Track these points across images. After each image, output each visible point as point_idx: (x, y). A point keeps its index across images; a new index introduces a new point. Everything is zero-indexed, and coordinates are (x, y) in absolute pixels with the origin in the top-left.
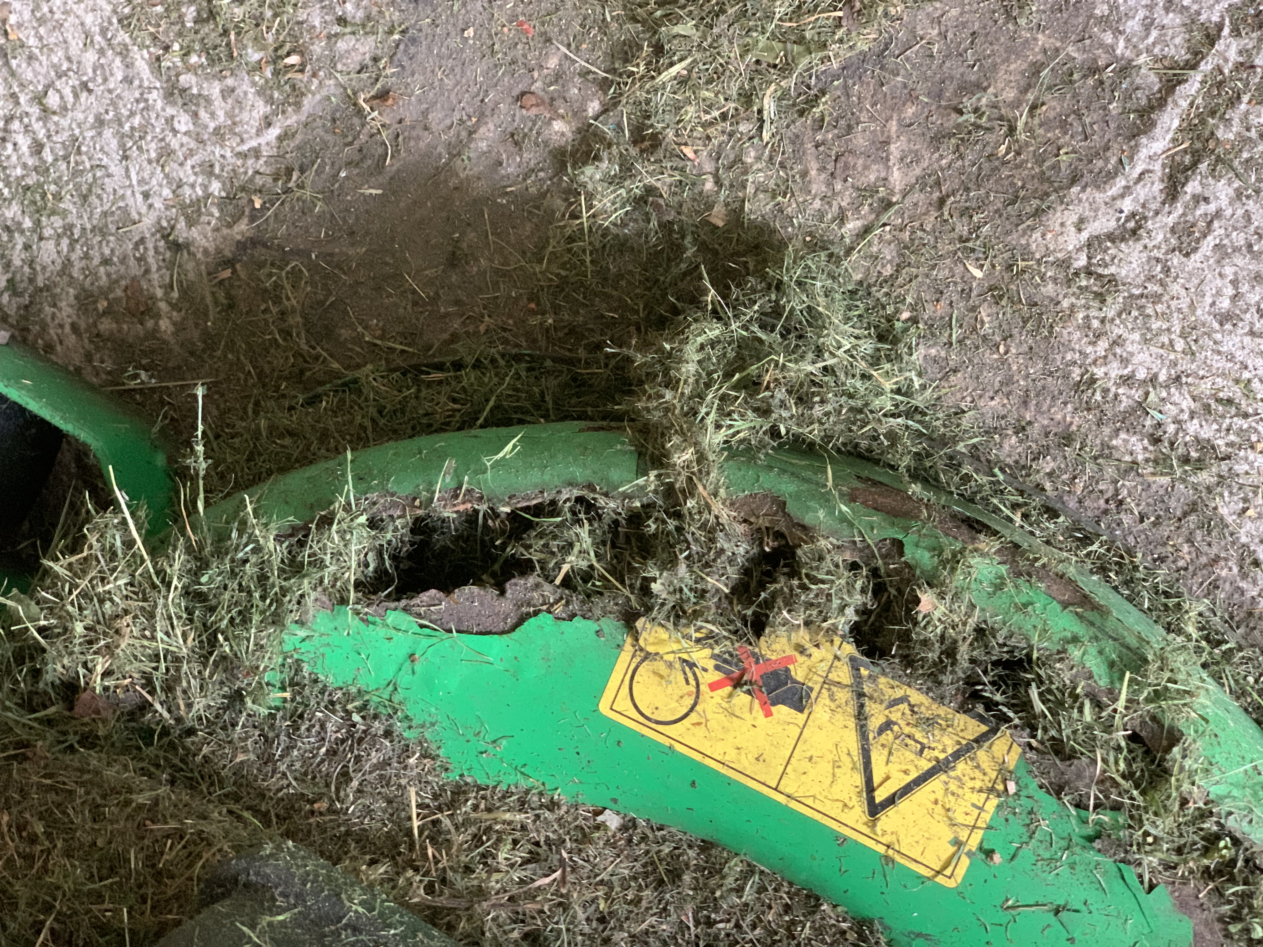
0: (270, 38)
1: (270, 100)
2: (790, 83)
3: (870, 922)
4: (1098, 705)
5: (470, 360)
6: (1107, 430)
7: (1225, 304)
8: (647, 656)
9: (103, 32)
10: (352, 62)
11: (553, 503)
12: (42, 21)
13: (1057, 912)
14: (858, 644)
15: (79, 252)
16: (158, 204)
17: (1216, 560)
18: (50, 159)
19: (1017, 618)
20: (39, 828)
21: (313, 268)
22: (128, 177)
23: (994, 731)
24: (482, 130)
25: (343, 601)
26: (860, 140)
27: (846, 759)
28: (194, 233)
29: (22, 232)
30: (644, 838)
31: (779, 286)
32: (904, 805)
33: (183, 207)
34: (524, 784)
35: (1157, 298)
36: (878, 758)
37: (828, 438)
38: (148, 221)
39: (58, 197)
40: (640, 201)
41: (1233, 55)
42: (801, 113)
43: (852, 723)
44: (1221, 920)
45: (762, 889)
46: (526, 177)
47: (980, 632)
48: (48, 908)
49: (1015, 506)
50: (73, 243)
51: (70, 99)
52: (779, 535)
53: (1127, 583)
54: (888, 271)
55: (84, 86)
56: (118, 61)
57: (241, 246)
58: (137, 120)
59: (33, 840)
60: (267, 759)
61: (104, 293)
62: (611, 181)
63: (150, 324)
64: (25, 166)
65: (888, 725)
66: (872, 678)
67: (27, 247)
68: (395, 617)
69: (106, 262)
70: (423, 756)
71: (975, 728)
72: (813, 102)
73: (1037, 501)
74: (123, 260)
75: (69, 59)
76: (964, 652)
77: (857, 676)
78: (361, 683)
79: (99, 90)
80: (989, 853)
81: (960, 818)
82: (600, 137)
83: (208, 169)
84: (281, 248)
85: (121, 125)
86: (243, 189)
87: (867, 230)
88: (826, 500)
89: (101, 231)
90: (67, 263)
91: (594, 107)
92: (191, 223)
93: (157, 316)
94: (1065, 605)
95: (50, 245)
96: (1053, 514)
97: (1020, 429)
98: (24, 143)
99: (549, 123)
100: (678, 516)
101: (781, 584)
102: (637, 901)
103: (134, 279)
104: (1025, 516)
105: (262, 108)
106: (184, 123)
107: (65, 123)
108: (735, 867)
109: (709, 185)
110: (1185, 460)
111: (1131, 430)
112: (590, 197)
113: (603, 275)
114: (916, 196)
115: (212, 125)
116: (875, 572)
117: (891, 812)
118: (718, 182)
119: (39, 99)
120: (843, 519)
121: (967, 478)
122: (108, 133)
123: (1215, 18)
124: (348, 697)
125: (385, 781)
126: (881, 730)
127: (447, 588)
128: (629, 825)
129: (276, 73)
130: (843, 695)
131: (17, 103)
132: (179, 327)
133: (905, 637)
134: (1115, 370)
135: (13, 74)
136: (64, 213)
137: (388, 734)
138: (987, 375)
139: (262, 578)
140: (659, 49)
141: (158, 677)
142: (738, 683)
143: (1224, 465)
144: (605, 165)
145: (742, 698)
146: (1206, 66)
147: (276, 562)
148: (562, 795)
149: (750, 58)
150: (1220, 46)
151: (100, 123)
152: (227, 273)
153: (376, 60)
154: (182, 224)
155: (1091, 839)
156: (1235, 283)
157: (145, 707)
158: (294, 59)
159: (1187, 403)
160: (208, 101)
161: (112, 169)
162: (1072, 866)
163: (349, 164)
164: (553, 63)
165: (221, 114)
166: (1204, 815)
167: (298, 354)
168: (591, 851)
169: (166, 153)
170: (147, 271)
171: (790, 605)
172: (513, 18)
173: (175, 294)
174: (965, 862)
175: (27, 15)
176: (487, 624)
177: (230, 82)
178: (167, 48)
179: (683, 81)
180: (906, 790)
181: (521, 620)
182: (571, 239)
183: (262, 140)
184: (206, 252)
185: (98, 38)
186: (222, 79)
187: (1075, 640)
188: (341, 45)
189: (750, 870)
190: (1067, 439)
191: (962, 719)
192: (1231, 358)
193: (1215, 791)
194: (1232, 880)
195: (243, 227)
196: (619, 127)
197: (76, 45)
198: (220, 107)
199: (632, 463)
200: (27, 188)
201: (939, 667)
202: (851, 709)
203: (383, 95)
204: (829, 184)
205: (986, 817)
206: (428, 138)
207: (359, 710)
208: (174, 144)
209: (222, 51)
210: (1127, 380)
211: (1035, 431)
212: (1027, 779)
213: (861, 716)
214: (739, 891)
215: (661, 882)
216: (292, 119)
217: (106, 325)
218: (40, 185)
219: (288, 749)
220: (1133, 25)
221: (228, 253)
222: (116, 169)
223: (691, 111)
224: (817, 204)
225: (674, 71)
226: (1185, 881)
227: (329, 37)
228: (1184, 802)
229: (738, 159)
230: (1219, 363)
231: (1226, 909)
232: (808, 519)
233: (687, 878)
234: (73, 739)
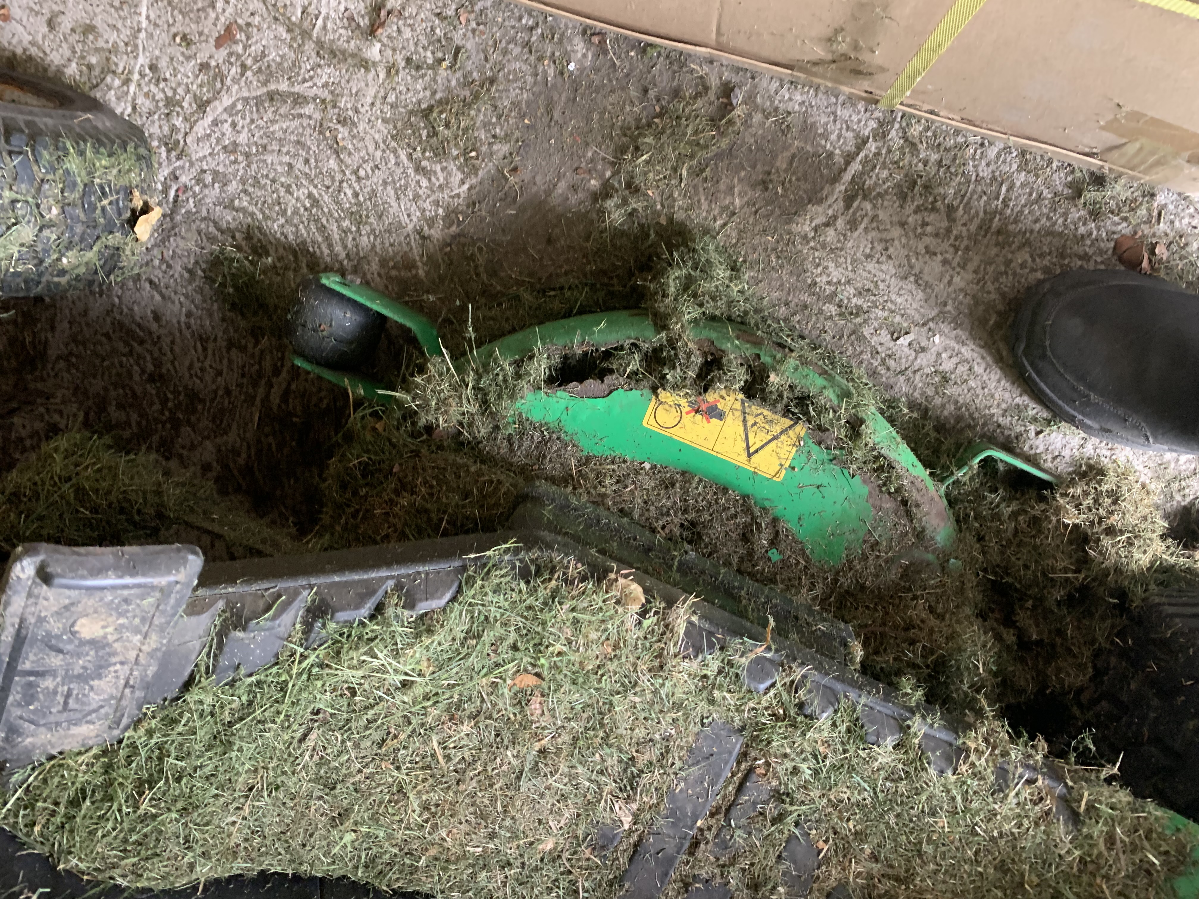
0: (461, 144)
1: (463, 172)
2: (694, 162)
3: (748, 496)
4: (835, 412)
5: (567, 286)
6: (821, 303)
7: (868, 251)
8: (661, 403)
9: (384, 142)
10: (501, 155)
11: (622, 346)
12: (354, 137)
13: (818, 487)
14: (745, 393)
15: (379, 240)
16: (415, 219)
17: (862, 352)
18: (362, 199)
19: (804, 381)
20: (435, 483)
21: (487, 245)
22: (400, 207)
23: (796, 423)
24: (559, 184)
25: (539, 388)
26: (722, 186)
27: (739, 438)
28: (432, 232)
29: (351, 233)
30: (659, 472)
31: (694, 250)
32: (761, 452)
33: (426, 220)
34: (613, 454)
35: (842, 249)
36: (751, 436)
37: (722, 314)
38: (410, 227)
39: (367, 217)
40: (631, 214)
41: (873, 149)
42: (698, 175)
43: (741, 424)
44: (879, 486)
45: (705, 487)
46: (580, 204)
47: (790, 386)
48: (445, 512)
49: (788, 336)
50: (376, 237)
51: (370, 172)
52: (712, 354)
53: (831, 364)
54: (734, 241)
55: (377, 167)
56: (392, 155)
57: (454, 237)
58: (403, 182)
59: (431, 487)
60: (511, 450)
61: (392, 259)
62: (618, 207)
63: (414, 272)
64: (350, 203)
65: (755, 424)
66: (749, 407)
67: (354, 239)
68: (559, 393)
69: (392, 245)
70: (574, 446)
71: (789, 423)
72: (702, 171)
73: (796, 333)
74: (400, 244)
75: (368, 154)
76: (785, 395)
77: (743, 406)
78: (547, 420)
79: (384, 168)
80: (793, 468)
81: (782, 456)
82: (613, 187)
83: (437, 203)
84: (472, 237)
85: (395, 184)
86: (453, 212)
87: (725, 224)
88: (729, 339)
89: (389, 231)
90: (373, 246)
91: (608, 174)
92: (430, 227)
93: (417, 268)
94: (820, 375)
95: (365, 238)
96: (803, 337)
97: (787, 304)
98: (349, 192)
99: (589, 181)
100: (674, 348)
101: (715, 373)
102: (659, 494)
103: (405, 252)
104: (792, 340)
105: (460, 176)
106: (424, 183)
107: (368, 183)
108: (696, 479)
109: (659, 207)
110: (851, 314)
111: (830, 302)
112: (609, 213)
113: (614, 246)
114: (746, 209)
115: (437, 184)
116: (750, 366)
117: (756, 455)
118: (663, 205)
119: (356, 172)
120: (737, 346)
121: (770, 326)
122: (389, 188)
123: (866, 134)
124: (541, 425)
125: (559, 456)
126: (752, 426)
127: (581, 381)
128: (654, 467)
129: (466, 160)
130: (738, 414)
131: (345, 174)
132: (427, 273)
133: (763, 390)
134: (824, 279)
135: (342, 161)
136: (371, 224)
137: (558, 438)
138: (774, 283)
139: (505, 381)
140: (637, 149)
141: (465, 422)
142: (697, 411)
143: (866, 315)
144: (616, 199)
145: (699, 417)
146: (862, 155)
147: (510, 374)
148: (628, 458)
149: (677, 152)
150: (868, 145)
151: (385, 183)
152: (448, 249)
153: (511, 154)
154: (426, 228)
155: (831, 460)
156: (872, 243)
157: (460, 433)
158: (473, 154)
159: (852, 291)
160: (435, 173)
161: (392, 204)
162: (824, 470)
163: (501, 200)
164: (590, 154)
165: (441, 179)
166: (874, 449)
167: (483, 283)
168: (640, 478)
169: (416, 197)
170: (411, 249)
171: (720, 380)
172: (571, 134)
173: (425, 259)
174: (784, 472)
175: (346, 134)
176: (597, 394)
177: (444, 164)
178: (415, 150)
179: (647, 162)
180: (762, 447)
181: (611, 392)
182: (602, 232)
183: (461, 190)
184: (438, 240)
185: (382, 145)
186: (441, 163)
187: (825, 388)
188: (495, 147)
189: (701, 480)
190: (805, 307)
191: (783, 420)
192: (870, 272)
193: (877, 440)
194: (883, 471)
195: (454, 229)
196: (620, 182)
197: (371, 148)
198: (441, 176)
199: (652, 329)
200: (352, 213)
201: (776, 401)
202: (741, 419)
203: (515, 170)
204: (710, 205)
205: (792, 455)
206: (535, 189)
207: (547, 430)
208: (421, 192)
209: (440, 150)
210: (829, 283)
211: (792, 305)
212: (807, 440)
213: (745, 421)
214: (697, 488)
215: (667, 487)
216: (474, 181)
217: (394, 273)
218: (358, 211)
219: (519, 447)
220: (833, 137)
221: (448, 240)
222: (394, 204)
223: (651, 175)
224: (704, 214)
225: (644, 157)
226: (866, 473)
227: (489, 144)
228: (866, 445)
229: (671, 195)
230: (865, 274)
231: (881, 482)
232: (723, 347)
233: (678, 485)
234: (434, 448)
